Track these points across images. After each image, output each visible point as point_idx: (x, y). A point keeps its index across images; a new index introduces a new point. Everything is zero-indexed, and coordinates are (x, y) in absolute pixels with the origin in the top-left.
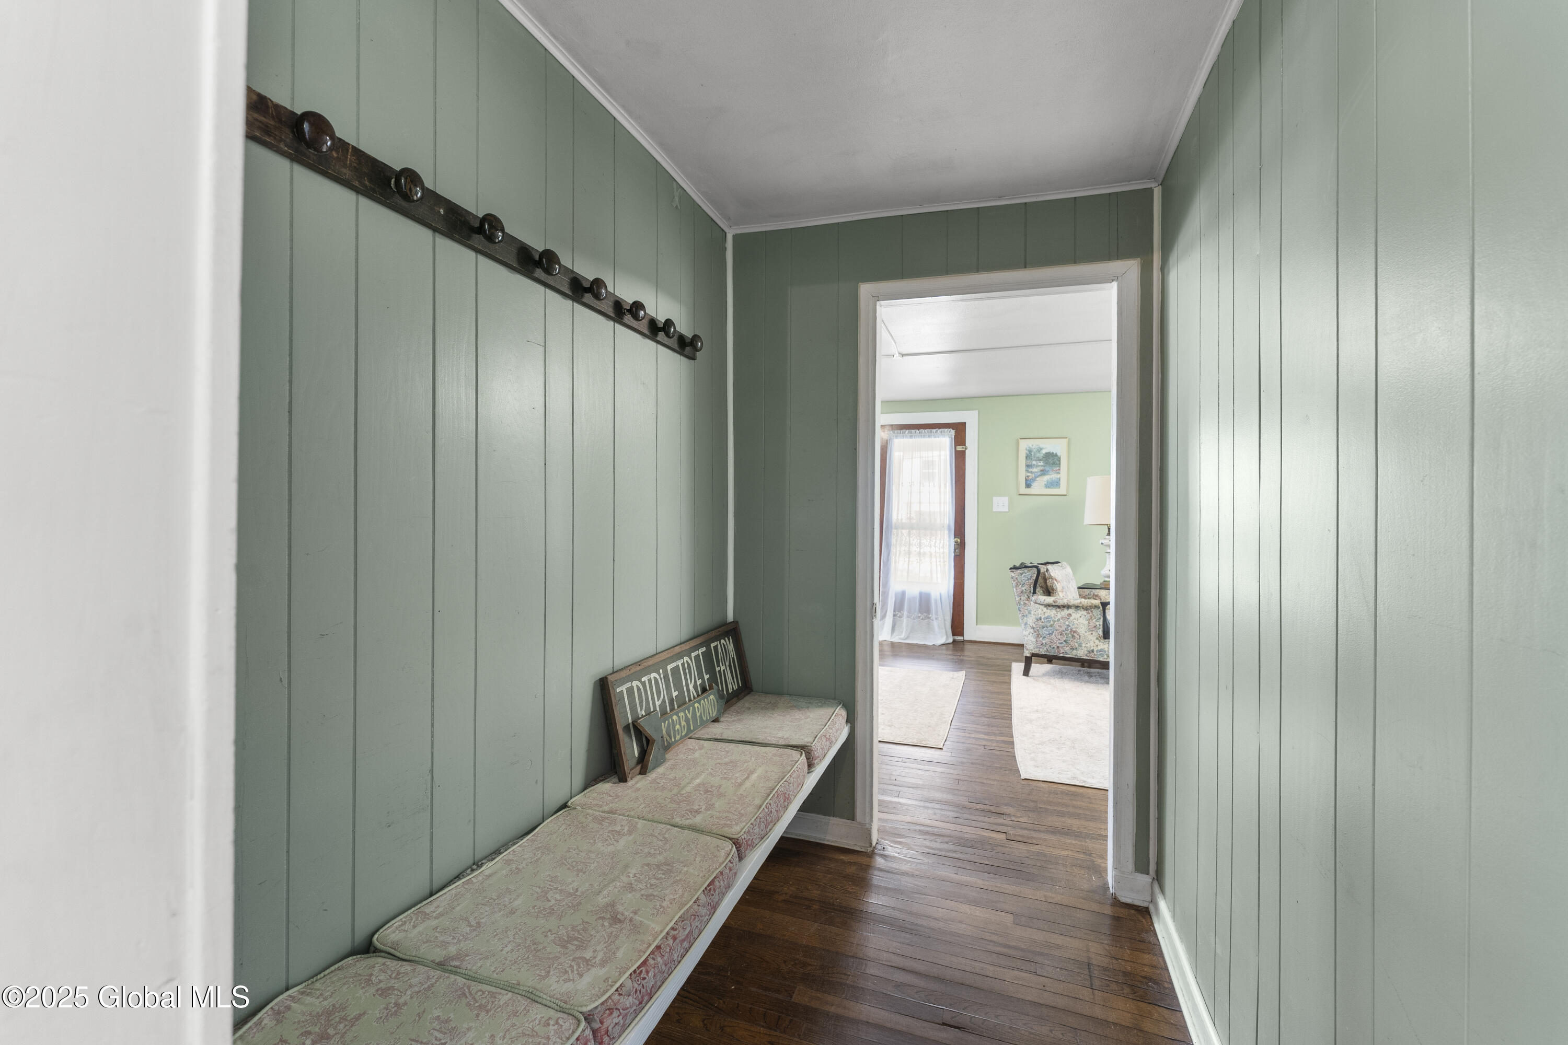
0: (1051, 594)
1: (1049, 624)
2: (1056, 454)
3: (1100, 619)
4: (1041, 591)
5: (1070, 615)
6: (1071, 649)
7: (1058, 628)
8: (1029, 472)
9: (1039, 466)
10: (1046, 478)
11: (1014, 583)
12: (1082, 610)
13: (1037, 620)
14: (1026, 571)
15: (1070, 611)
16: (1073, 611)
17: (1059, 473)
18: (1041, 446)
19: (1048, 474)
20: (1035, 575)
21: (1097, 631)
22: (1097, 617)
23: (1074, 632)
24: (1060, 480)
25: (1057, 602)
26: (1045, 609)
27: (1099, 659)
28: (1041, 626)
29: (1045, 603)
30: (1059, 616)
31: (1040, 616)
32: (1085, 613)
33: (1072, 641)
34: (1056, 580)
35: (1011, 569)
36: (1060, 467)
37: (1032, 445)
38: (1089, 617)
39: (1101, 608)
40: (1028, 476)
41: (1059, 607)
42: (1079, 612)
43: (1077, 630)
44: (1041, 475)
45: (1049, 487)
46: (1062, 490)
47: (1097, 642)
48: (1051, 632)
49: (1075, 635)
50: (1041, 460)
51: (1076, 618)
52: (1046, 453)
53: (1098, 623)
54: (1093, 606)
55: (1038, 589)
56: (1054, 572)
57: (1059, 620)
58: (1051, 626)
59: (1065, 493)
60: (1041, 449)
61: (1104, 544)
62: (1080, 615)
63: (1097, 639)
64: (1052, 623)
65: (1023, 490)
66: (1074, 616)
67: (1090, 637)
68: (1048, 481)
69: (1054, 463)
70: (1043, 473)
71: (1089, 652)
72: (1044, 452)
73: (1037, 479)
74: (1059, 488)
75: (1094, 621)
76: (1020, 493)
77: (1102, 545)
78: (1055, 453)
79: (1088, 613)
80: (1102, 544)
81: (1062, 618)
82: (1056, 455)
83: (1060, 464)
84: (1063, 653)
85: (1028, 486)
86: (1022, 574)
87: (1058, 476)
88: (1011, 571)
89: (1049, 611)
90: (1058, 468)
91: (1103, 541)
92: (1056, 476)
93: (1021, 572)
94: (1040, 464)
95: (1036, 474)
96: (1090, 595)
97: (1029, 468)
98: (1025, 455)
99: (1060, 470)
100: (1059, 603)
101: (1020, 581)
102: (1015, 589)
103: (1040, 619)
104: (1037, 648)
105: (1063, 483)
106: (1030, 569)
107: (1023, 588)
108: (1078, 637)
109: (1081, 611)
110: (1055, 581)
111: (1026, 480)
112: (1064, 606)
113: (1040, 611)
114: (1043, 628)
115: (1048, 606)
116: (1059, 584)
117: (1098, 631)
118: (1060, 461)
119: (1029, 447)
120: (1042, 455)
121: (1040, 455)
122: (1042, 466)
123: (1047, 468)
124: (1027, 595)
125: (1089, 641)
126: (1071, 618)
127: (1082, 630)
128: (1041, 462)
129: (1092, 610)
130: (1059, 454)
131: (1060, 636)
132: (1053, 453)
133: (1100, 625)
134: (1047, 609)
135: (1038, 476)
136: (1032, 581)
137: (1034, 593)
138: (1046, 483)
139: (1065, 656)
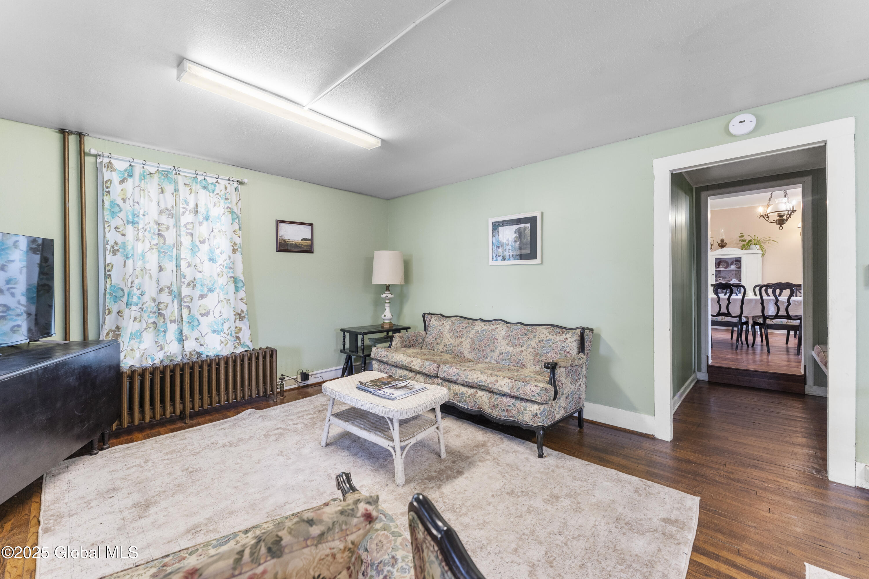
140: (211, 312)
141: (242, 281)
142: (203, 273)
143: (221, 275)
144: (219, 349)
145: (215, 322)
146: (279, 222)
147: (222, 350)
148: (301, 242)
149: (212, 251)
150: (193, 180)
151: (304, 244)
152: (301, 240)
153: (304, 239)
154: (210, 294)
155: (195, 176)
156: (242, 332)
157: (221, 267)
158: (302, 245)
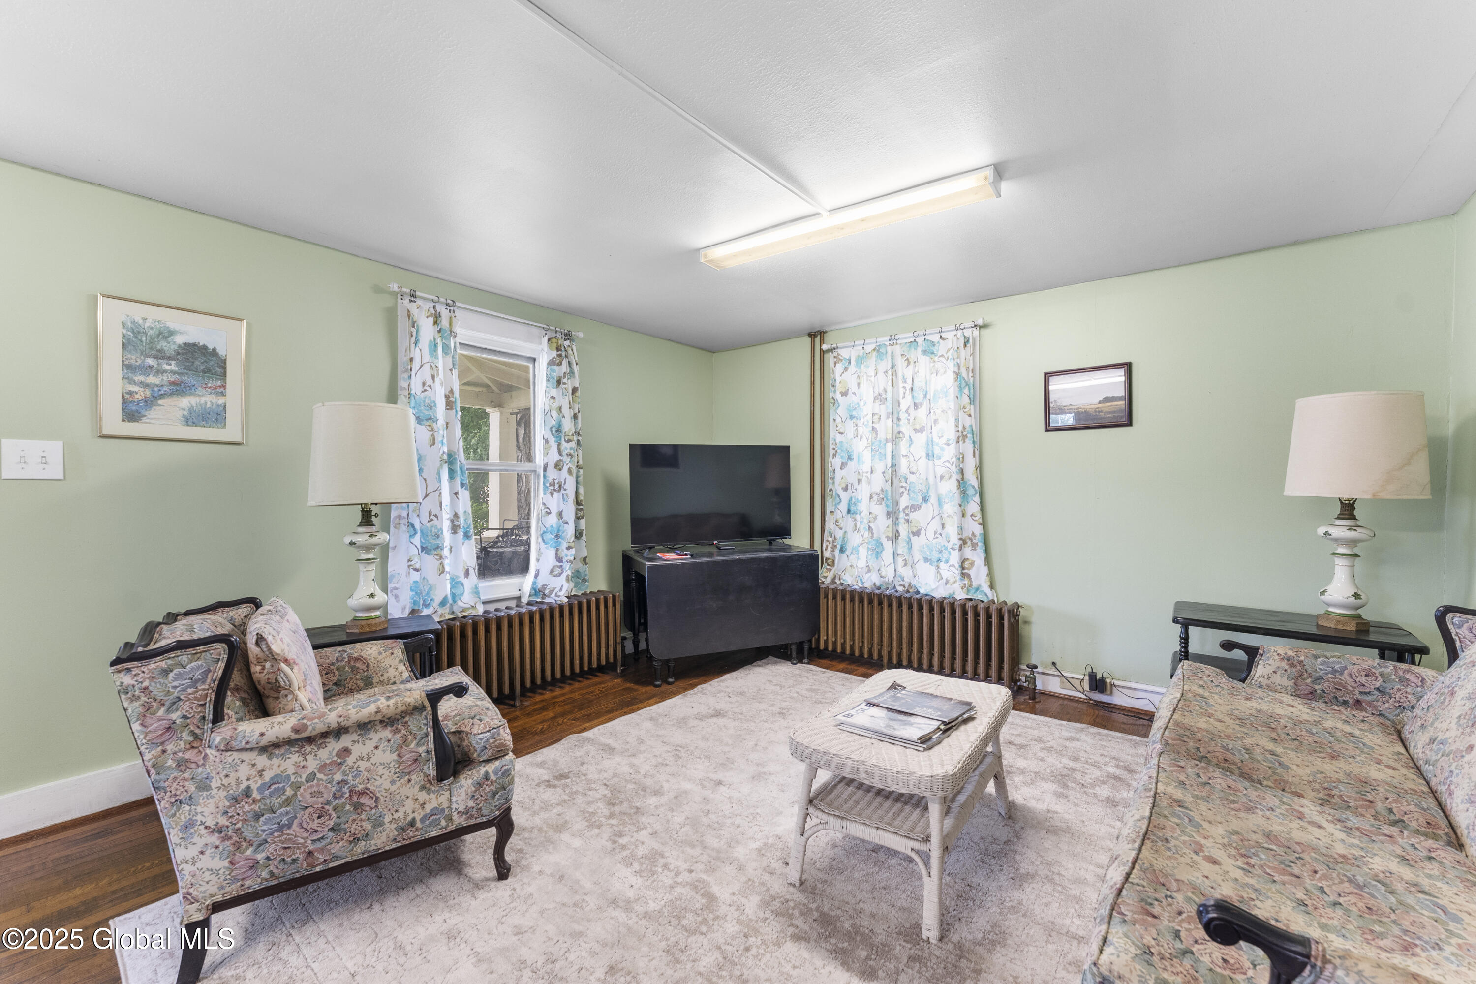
0: (271, 703)
1: (276, 801)
2: (214, 350)
3: (427, 735)
4: (238, 703)
5: (346, 751)
6: (351, 842)
7: (311, 800)
8: (132, 382)
9: (165, 371)
10: (186, 402)
11: (134, 708)
12: (379, 727)
13: (236, 800)
14: (184, 659)
15: (346, 741)
16: (355, 737)
17: (223, 394)
18: (172, 325)
19: (191, 394)
20: (222, 665)
21: (421, 770)
22: (420, 734)
23: (361, 793)
24: (225, 407)
25: (305, 727)
26: (262, 761)
27: (426, 836)
28: (250, 815)
29: (264, 741)
30: (312, 764)
31: (243, 786)
32: (387, 733)
33: (354, 820)
34: (286, 661)
35: (113, 664)
36: (225, 380)
37: (145, 319)
38: (400, 741)
39: (429, 709)
40: (131, 393)
41: (310, 740)
42: (372, 735)
43: (368, 786)
44: (172, 394)
45: (195, 424)
46: (232, 431)
47: (423, 796)
48: (285, 820)
49: (364, 800)
50: (170, 358)
51: (364, 754)
52: (185, 344)
53: (422, 749)
54: (411, 708)
55: (231, 700)
56: (278, 638)
57: (312, 777)
58: (288, 802)
59: (238, 439)
60: (172, 333)
61: (358, 543)
62: (373, 744)
63: (423, 788)
64: (289, 792)
65: (113, 422)
66: (357, 750)
67: (407, 790)
68: (191, 410)
69: (208, 371)
70: (179, 389)
71: (403, 829)
72: (180, 340)
73: (160, 402)
74: (224, 426)
75: (412, 746)
76: (105, 432)
77: (352, 548)
78: (211, 347)
79: (397, 731)
80: (352, 543)
81: (322, 768)
82: (214, 352)
83: (224, 374)
84: (325, 861)
85: (131, 414)
86: (165, 672)
87: (221, 401)
88: (119, 671)
89: (275, 761)
90: (219, 383)
91: (357, 539)
92: (214, 401)
93: (163, 664)
94: (167, 367)
95: (156, 389)
96: (342, 660)
97: (134, 373)
98: (119, 341)
99: (225, 387)
100: (314, 729)
101: (160, 695)
102: (136, 727)
103: (247, 793)
104: (234, 880)
105: (234, 417)
106: (200, 649)
107: (175, 716)
108: (372, 803)
109: (376, 731)
110: (283, 665)
111: (125, 401)
112: (325, 735)
113: (244, 771)
114: (257, 816)
115: (270, 748)
116: (296, 669)
117: (425, 767)
118: (224, 368)
119: (134, 322)
120: (174, 347)
121: (169, 347)
122: (174, 372)
123: (190, 380)
124: (193, 733)
125: (402, 803)
126: (350, 761)
127: (382, 783)
128: (173, 363)
129: (407, 719)
130: (221, 352)
131: (316, 821)
132: (205, 348)
133: (427, 752)
134: (270, 758)
135: (162, 396)
136: (208, 688)
137: (218, 717)
138: (186, 413)
139: (331, 865)
140: (923, 531)
141: (973, 487)
142: (918, 474)
143: (947, 476)
144: (934, 587)
145: (928, 546)
146: (1047, 376)
147: (937, 588)
148: (1100, 406)
149: (930, 443)
150: (910, 347)
151: (1104, 410)
152: (1100, 402)
153: (1107, 400)
154: (924, 505)
155: (912, 340)
156: (974, 568)
157: (947, 464)
158: (1101, 412)
